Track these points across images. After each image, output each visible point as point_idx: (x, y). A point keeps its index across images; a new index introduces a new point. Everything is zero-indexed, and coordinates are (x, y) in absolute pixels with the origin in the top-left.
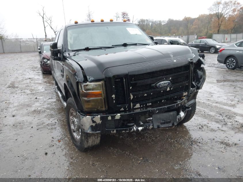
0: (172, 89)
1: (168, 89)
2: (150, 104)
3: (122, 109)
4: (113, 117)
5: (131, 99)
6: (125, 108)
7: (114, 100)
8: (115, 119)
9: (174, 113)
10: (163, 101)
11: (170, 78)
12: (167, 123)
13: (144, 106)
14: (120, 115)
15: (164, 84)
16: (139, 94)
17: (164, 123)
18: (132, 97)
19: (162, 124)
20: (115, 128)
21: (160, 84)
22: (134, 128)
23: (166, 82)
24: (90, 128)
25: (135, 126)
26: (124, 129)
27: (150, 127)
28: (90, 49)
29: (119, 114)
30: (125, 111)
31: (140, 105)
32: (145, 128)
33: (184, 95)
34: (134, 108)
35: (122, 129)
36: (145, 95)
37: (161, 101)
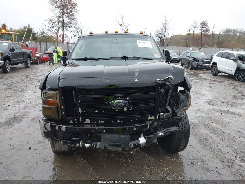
0: (130, 110)
1: (125, 109)
2: (103, 122)
3: (71, 122)
4: (60, 128)
5: (80, 113)
6: (73, 121)
7: (63, 111)
8: (61, 130)
9: (126, 137)
10: (119, 121)
11: (128, 98)
12: (117, 145)
13: (95, 122)
14: (66, 127)
15: (119, 103)
16: (89, 109)
17: (113, 145)
18: (81, 111)
19: (110, 145)
20: (64, 139)
21: (113, 103)
22: (80, 143)
23: (122, 101)
24: (44, 133)
25: (82, 142)
26: (69, 142)
27: (96, 146)
28: (88, 59)
29: (64, 126)
30: (74, 124)
31: (91, 121)
32: (92, 145)
33: (148, 119)
34: (84, 122)
35: (67, 141)
36: (95, 111)
37: (116, 121)
